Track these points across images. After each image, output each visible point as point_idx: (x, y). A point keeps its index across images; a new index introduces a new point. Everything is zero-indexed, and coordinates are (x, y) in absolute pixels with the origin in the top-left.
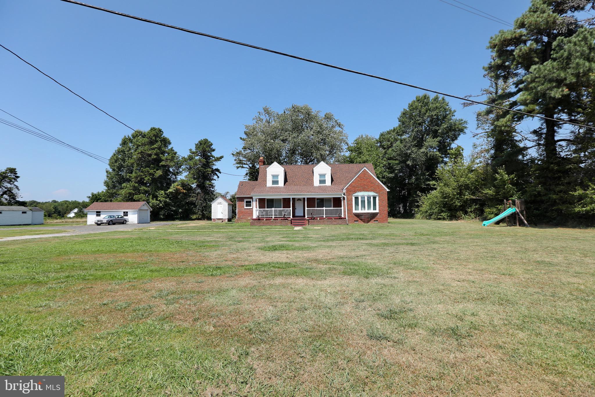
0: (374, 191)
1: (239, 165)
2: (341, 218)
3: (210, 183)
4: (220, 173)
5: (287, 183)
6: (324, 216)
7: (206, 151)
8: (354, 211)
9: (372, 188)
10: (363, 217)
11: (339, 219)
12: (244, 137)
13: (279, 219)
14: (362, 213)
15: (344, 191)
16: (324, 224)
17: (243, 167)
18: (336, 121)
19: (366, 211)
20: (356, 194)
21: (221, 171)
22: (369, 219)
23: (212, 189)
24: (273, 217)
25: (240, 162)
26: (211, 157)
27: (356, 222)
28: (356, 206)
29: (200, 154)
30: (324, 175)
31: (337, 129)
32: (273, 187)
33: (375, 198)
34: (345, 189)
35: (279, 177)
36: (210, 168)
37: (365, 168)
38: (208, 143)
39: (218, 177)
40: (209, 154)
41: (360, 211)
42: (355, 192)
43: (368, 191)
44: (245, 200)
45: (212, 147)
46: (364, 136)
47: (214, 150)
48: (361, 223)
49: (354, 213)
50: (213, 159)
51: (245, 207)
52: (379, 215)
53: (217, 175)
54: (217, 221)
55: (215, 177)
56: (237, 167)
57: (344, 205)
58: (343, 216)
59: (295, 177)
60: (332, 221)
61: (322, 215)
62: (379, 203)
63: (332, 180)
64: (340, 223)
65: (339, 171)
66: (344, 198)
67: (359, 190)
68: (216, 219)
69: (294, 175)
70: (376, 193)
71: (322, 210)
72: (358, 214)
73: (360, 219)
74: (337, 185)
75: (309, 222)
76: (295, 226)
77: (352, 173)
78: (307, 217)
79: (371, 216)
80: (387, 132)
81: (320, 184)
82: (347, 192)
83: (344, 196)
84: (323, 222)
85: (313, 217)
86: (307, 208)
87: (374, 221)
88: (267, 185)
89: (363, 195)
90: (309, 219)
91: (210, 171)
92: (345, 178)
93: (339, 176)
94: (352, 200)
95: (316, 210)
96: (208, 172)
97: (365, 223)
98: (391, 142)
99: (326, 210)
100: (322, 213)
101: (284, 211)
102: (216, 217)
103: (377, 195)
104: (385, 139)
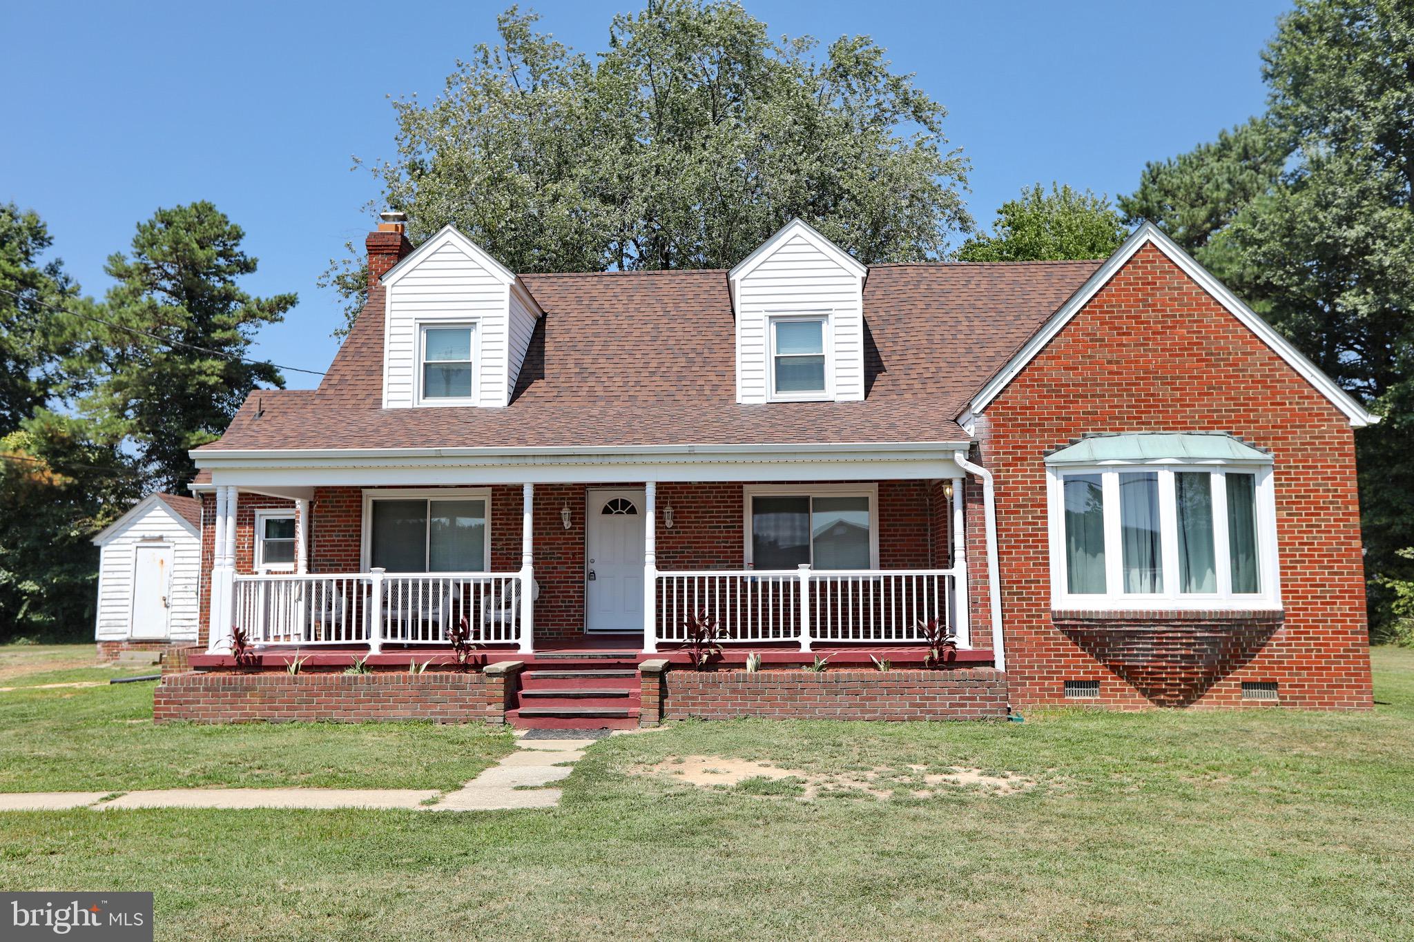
0: (1233, 427)
2: (950, 660)
4: (278, 384)
5: (538, 387)
6: (805, 639)
8: (1062, 600)
9: (1220, 402)
10: (1141, 655)
11: (933, 665)
13: (415, 658)
14: (1137, 619)
15: (970, 429)
16: (800, 714)
19: (1171, 598)
20: (1081, 454)
21: (285, 375)
22: (1200, 670)
24: (376, 641)
26: (228, 302)
27: (1078, 697)
28: (1079, 555)
29: (165, 284)
30: (812, 324)
31: (906, 131)
32: (426, 411)
33: (1241, 486)
34: (979, 404)
35: (474, 335)
38: (213, 226)
40: (218, 283)
42: (1069, 434)
43: (1186, 427)
44: (263, 515)
45: (237, 250)
46: (1049, 195)
47: (247, 267)
48: (1129, 708)
49: (1059, 617)
50: (240, 308)
51: (259, 567)
52: (1282, 632)
53: (260, 397)
54: (128, 655)
57: (975, 545)
58: (962, 642)
59: (606, 345)
60: (865, 683)
61: (787, 634)
62: (1281, 531)
63: (873, 365)
64: (943, 703)
65: (921, 305)
66: (972, 488)
67: (1103, 421)
68: (125, 645)
69: (597, 335)
70: (1253, 446)
71: (786, 584)
72: (1103, 622)
73: (1114, 669)
74: (908, 396)
75: (663, 694)
76: (534, 734)
77: (1017, 318)
78: (659, 646)
79: (1213, 642)
80: (1184, 163)
81: (778, 389)
82: (996, 438)
83: (973, 468)
84: (792, 691)
85: (710, 645)
86: (660, 566)
87: (1246, 685)
88: (385, 396)
89: (1142, 462)
90: (669, 667)
91: (213, 374)
92: (969, 351)
93: (922, 336)
94: (1043, 505)
95: (744, 584)
96: (203, 378)
97: (1161, 703)
98: (1209, 206)
99: (823, 584)
100: (787, 615)
101: (498, 593)
102: (128, 630)
103: (1260, 465)
104: (1174, 196)
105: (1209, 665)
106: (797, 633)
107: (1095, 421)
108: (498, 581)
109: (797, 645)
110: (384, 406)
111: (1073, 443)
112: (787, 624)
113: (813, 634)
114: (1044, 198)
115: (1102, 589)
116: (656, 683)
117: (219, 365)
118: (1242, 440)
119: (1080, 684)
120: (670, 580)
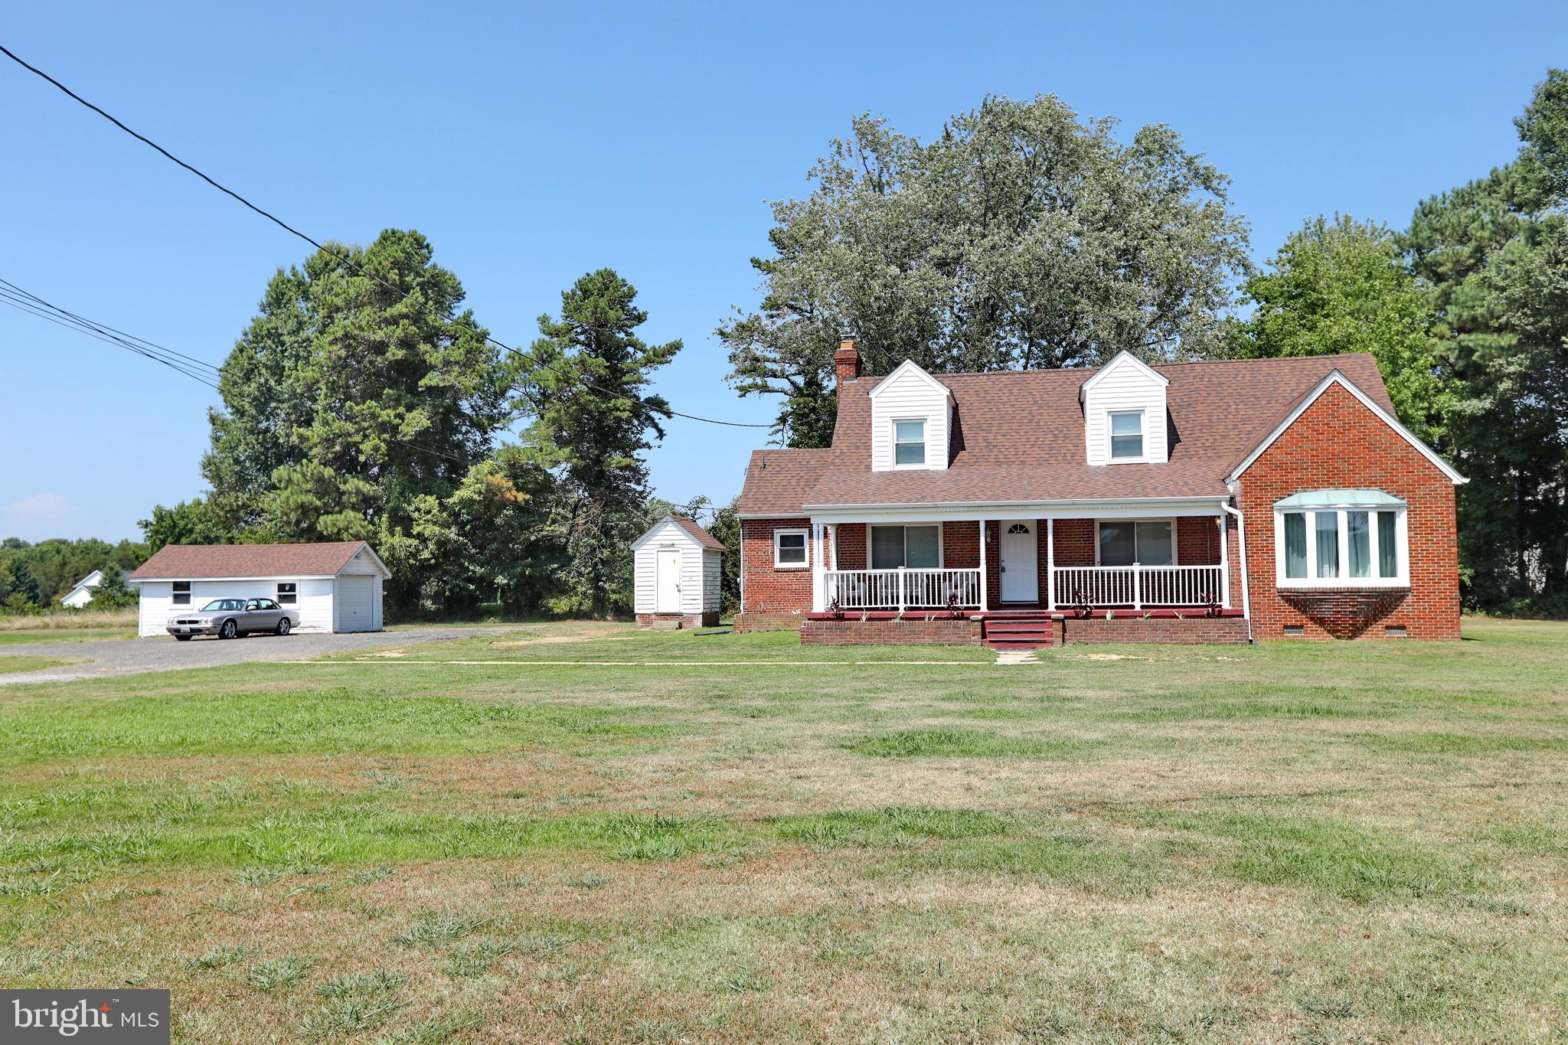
0: (1384, 486)
1: (748, 381)
2: (1219, 614)
3: (627, 461)
4: (669, 414)
5: (962, 455)
6: (1137, 604)
7: (607, 321)
8: (1283, 582)
9: (1377, 472)
10: (1327, 611)
11: (1209, 616)
12: (770, 254)
13: (927, 614)
14: (1324, 592)
15: (1231, 488)
16: (1138, 640)
17: (765, 389)
18: (1190, 162)
19: (1344, 580)
20: (1294, 501)
21: (672, 407)
22: (1361, 619)
23: (633, 485)
24: (902, 605)
25: (753, 366)
26: (631, 350)
27: (1291, 634)
28: (1294, 558)
29: (582, 338)
30: (1134, 417)
31: (1197, 197)
32: (901, 473)
33: (1387, 519)
34: (1236, 475)
35: (927, 427)
36: (625, 393)
37: (1337, 377)
38: (616, 289)
39: (661, 434)
40: (622, 335)
41: (1312, 579)
42: (1287, 490)
43: (1356, 486)
44: (778, 533)
45: (631, 305)
46: (1330, 224)
47: (640, 319)
48: (1320, 641)
49: (1280, 591)
50: (639, 355)
51: (778, 565)
52: (1409, 599)
53: (656, 426)
54: (658, 623)
55: (649, 435)
56: (741, 389)
57: (1233, 552)
58: (1226, 605)
59: (1000, 426)
60: (1172, 626)
61: (1127, 600)
62: (1410, 543)
63: (1173, 438)
64: (1214, 634)
65: (1204, 394)
66: (1231, 521)
67: (1307, 483)
68: (654, 617)
69: (993, 419)
70: (1395, 496)
71: (1127, 574)
72: (1305, 593)
73: (1312, 619)
74: (1195, 459)
75: (1064, 630)
76: (999, 649)
77: (1269, 402)
78: (1057, 608)
79: (1368, 604)
80: (1457, 197)
81: (1114, 455)
82: (1245, 494)
83: (1232, 510)
84: (1133, 630)
85: (1086, 607)
86: (1056, 565)
87: (1388, 627)
88: (874, 464)
89: (1328, 506)
90: (1066, 618)
91: (624, 410)
92: (1235, 427)
93: (1205, 417)
94: (1272, 530)
95: (1097, 574)
96: (618, 414)
97: (1338, 637)
98: (1473, 243)
99: (1147, 574)
100: (1127, 589)
101: (950, 580)
102: (655, 606)
103: (1399, 507)
104: (1442, 234)
105: (1367, 616)
106: (1133, 600)
107: (1302, 483)
108: (950, 574)
109: (1133, 607)
110: (874, 470)
111: (1289, 495)
112: (1127, 594)
113: (1142, 600)
114: (1326, 229)
115: (1306, 576)
116: (1061, 625)
117: (629, 403)
118: (1388, 493)
119: (1292, 627)
120: (1062, 572)
